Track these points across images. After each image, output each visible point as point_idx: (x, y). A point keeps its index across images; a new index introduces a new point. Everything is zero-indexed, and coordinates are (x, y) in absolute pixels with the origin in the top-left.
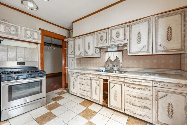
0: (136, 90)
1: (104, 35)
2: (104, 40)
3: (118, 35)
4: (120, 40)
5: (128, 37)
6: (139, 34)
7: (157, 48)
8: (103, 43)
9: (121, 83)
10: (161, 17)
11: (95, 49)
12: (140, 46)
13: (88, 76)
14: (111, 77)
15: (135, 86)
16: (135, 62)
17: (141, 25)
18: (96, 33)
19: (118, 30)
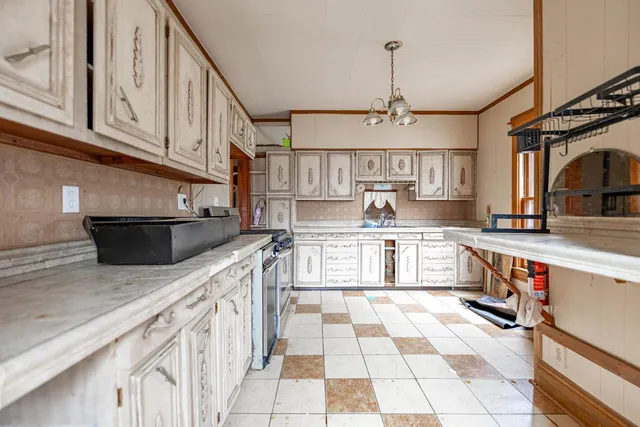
0: (438, 249)
1: (377, 161)
2: (375, 169)
3: (401, 165)
4: (405, 174)
5: (416, 172)
6: (432, 171)
7: (452, 192)
8: (374, 174)
9: (417, 242)
10: (457, 154)
11: (354, 185)
12: (433, 188)
13: (353, 238)
14: (401, 235)
15: (435, 244)
16: (424, 209)
17: (434, 157)
18: (357, 152)
19: (402, 157)
